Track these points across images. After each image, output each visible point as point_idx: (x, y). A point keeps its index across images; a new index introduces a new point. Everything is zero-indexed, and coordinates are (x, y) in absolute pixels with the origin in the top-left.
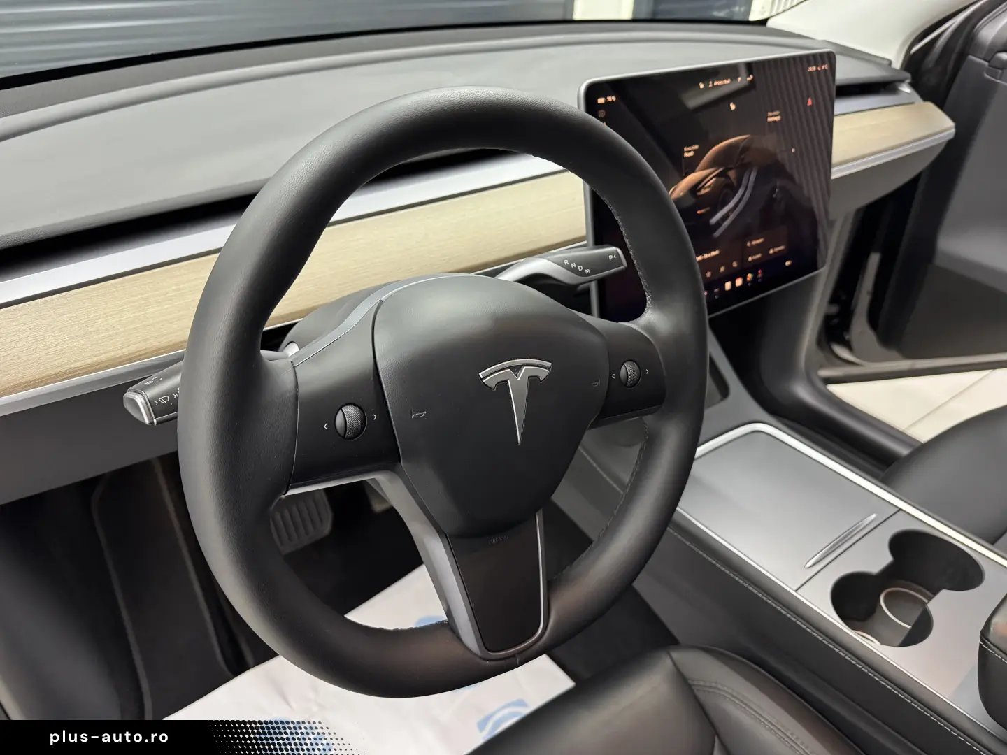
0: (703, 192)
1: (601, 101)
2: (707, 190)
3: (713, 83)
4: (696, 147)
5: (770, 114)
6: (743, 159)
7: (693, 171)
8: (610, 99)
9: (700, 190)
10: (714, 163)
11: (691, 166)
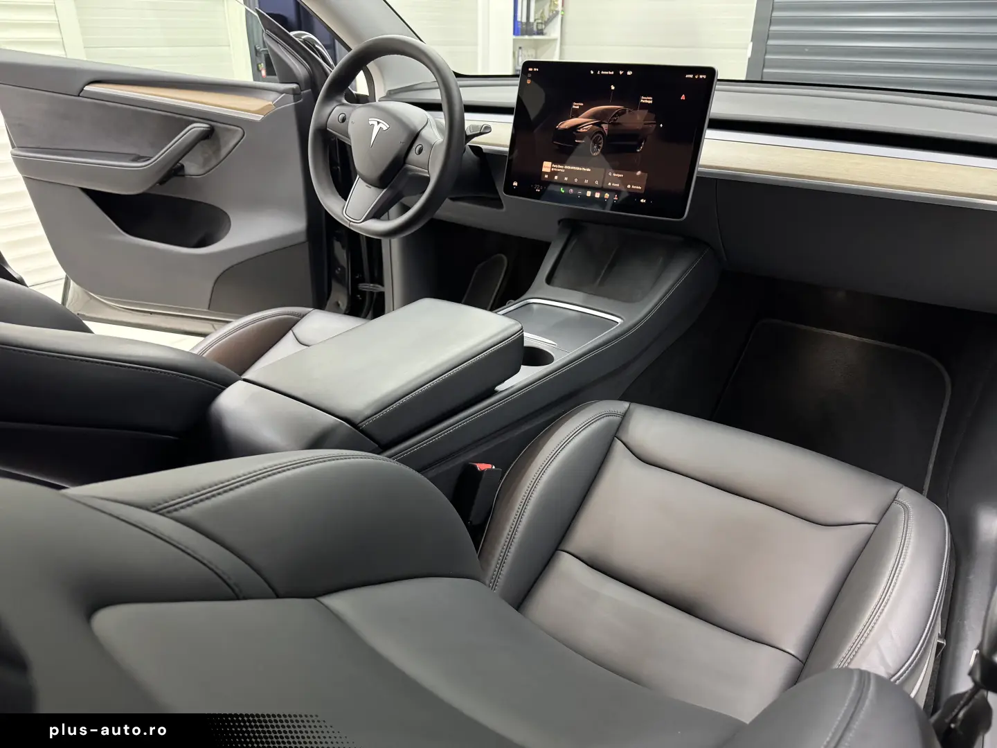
0: (581, 130)
1: (531, 69)
2: (584, 130)
3: (600, 72)
4: (582, 104)
5: (643, 98)
6: (615, 120)
7: (577, 117)
8: (535, 69)
9: (579, 129)
10: (594, 116)
11: (576, 114)
